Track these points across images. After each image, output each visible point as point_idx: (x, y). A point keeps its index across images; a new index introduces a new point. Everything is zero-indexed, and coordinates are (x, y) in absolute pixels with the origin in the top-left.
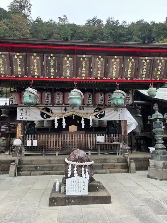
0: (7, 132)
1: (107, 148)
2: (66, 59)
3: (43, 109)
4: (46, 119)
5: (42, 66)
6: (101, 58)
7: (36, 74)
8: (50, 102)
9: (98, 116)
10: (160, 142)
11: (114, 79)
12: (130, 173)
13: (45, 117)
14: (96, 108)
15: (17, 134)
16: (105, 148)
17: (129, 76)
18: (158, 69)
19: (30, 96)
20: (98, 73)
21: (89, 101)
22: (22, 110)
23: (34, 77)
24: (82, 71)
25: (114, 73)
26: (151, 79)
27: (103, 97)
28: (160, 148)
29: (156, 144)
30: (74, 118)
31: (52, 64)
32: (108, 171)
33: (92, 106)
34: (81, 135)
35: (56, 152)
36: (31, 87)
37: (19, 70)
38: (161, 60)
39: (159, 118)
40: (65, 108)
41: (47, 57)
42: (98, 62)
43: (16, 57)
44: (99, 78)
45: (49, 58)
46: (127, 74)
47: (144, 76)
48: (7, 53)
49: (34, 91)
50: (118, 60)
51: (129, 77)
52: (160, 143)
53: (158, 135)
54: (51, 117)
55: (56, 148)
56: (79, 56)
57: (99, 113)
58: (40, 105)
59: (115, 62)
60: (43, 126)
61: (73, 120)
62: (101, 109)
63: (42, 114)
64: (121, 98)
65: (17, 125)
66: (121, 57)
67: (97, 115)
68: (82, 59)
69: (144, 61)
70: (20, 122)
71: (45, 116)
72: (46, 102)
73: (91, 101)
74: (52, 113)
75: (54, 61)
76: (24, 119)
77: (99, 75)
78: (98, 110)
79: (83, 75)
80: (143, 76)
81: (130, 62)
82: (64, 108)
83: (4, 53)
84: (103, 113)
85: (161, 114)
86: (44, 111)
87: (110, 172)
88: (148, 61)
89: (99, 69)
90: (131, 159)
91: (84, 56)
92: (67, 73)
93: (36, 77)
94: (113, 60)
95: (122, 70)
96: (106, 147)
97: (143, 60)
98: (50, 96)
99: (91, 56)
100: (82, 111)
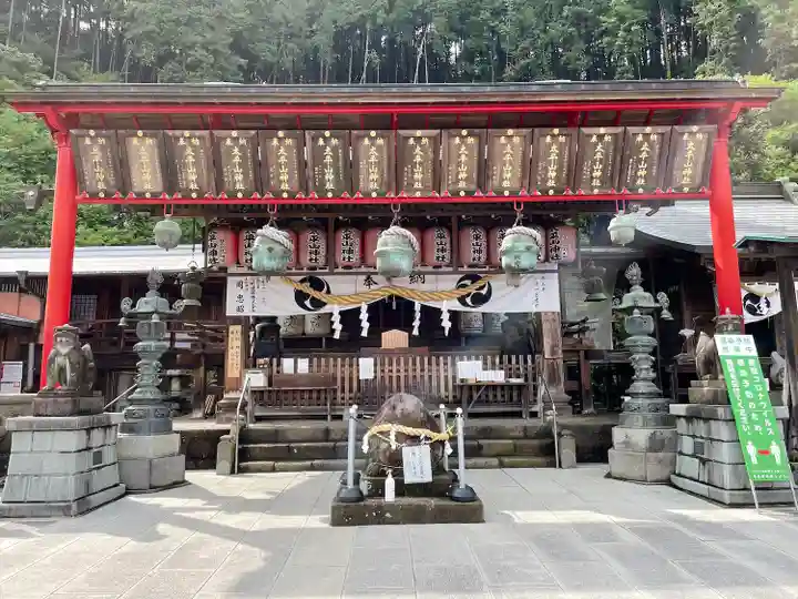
0: (198, 351)
1: (499, 398)
2: (366, 141)
3: (302, 281)
4: (309, 310)
5: (302, 165)
6: (466, 136)
7: (285, 186)
8: (322, 261)
9: (468, 300)
10: (643, 374)
11: (507, 193)
12: (560, 466)
13: (309, 306)
14: (461, 276)
15: (230, 357)
16: (491, 398)
17: (551, 183)
18: (639, 161)
19: (270, 250)
20: (461, 180)
21: (441, 254)
22: (240, 284)
23: (278, 195)
24: (413, 173)
25: (507, 179)
26: (619, 190)
27: (483, 241)
28: (643, 394)
29: (633, 381)
30: (394, 308)
31: (328, 160)
32: (495, 461)
33: (451, 269)
34: (418, 358)
35: (342, 410)
36: (272, 225)
37: (239, 177)
38: (646, 136)
39: (638, 307)
40: (369, 278)
41: (315, 139)
42: (459, 146)
43: (229, 142)
44: (462, 194)
45: (321, 142)
46: (545, 180)
47: (596, 183)
48: (206, 133)
49: (281, 236)
50: (516, 140)
51: (552, 188)
52: (645, 380)
53: (637, 357)
54: (325, 304)
55: (343, 399)
56: (402, 132)
57: (472, 289)
58: (294, 271)
59: (510, 145)
60: (304, 334)
61: (391, 313)
62: (480, 278)
63: (300, 297)
64: (528, 249)
65: (228, 330)
66: (525, 131)
67: (468, 295)
68: (411, 141)
69: (594, 139)
70: (236, 320)
71: (307, 303)
72: (311, 260)
73: (447, 255)
74: (328, 292)
75: (334, 149)
76: (247, 312)
77: (462, 185)
78: (468, 282)
79: (418, 185)
80: (594, 184)
81: (554, 144)
82: (364, 277)
83: (198, 133)
84: (484, 292)
85: (648, 294)
86: (306, 288)
87: (502, 465)
88: (607, 138)
89: (464, 168)
90: (563, 427)
91: (419, 133)
92: (372, 181)
93: (285, 195)
94: (503, 140)
95: (529, 167)
96: (495, 396)
97: (591, 136)
98: (322, 243)
99: (438, 131)
100: (418, 286)
